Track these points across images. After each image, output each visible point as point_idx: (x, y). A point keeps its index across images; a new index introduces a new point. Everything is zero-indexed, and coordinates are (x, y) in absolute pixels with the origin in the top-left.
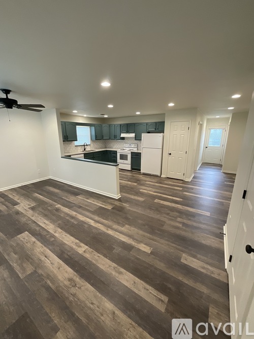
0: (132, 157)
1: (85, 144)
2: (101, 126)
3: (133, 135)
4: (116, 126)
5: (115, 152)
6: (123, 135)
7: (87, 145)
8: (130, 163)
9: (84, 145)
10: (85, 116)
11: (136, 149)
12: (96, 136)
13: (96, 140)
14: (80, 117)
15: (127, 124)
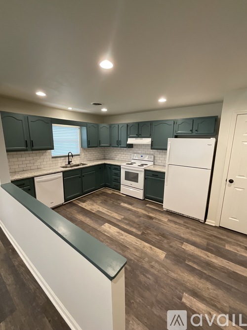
0: (145, 179)
1: (70, 154)
2: (97, 126)
3: (148, 141)
4: (120, 126)
5: (118, 168)
6: (131, 141)
7: (72, 156)
8: (142, 188)
9: (69, 156)
10: (70, 109)
11: (152, 163)
12: (89, 142)
13: (88, 147)
14: (61, 111)
15: (139, 124)
